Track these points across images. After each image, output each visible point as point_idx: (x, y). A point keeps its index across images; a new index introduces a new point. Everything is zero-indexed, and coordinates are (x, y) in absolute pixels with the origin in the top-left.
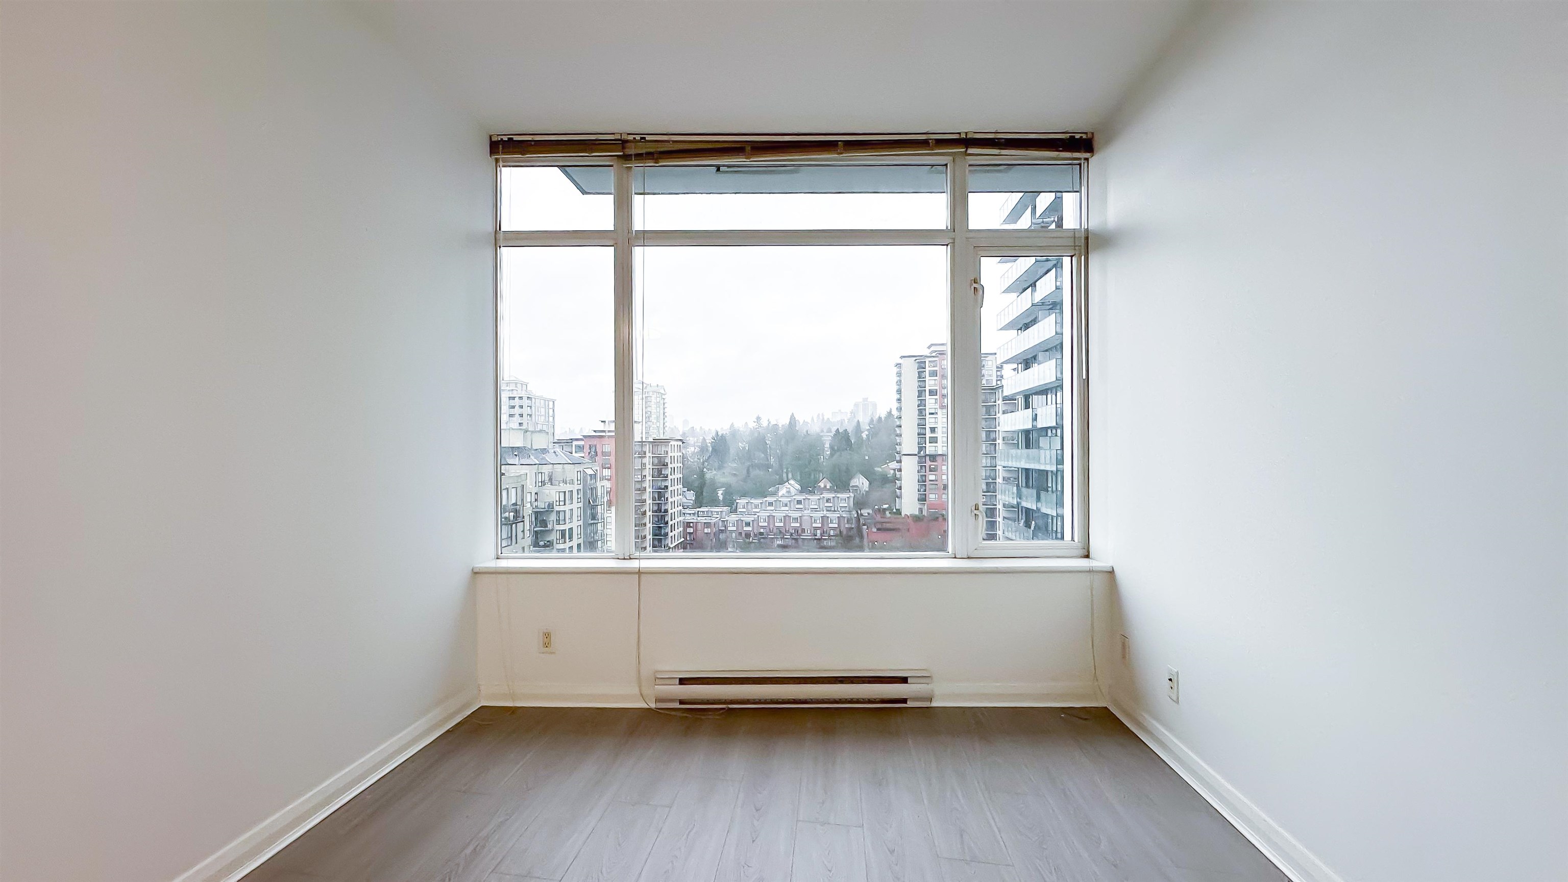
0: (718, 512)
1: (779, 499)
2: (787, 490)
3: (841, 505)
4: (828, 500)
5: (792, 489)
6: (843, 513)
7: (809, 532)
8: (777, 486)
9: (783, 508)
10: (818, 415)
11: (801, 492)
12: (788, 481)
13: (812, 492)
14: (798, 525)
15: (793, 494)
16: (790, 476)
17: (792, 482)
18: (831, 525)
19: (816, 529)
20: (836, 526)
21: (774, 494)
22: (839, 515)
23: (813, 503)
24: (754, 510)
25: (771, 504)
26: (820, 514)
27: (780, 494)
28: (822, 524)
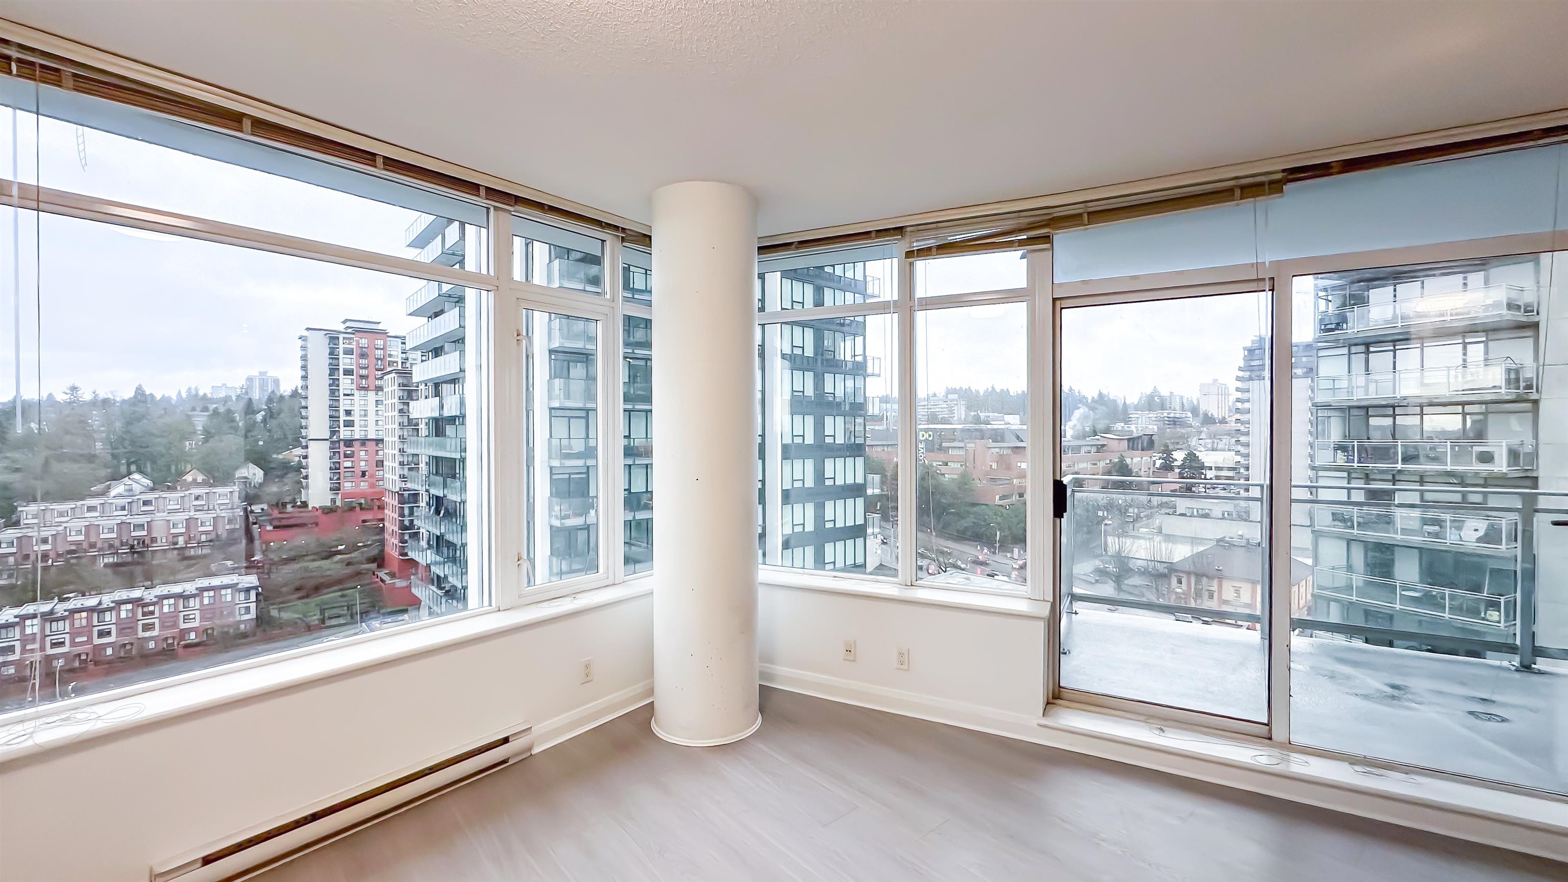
1: (110, 501)
2: (126, 487)
3: (219, 502)
4: (197, 498)
5: (135, 486)
6: (223, 512)
7: (164, 541)
9: (116, 513)
10: (189, 391)
11: (153, 489)
12: (129, 473)
13: (172, 489)
14: (145, 533)
15: (138, 492)
16: (133, 468)
17: (136, 476)
18: (201, 529)
19: (176, 536)
20: (211, 528)
21: (102, 494)
22: (215, 516)
23: (171, 503)
24: (58, 520)
25: (91, 509)
26: (184, 516)
27: (113, 492)
28: (188, 527)
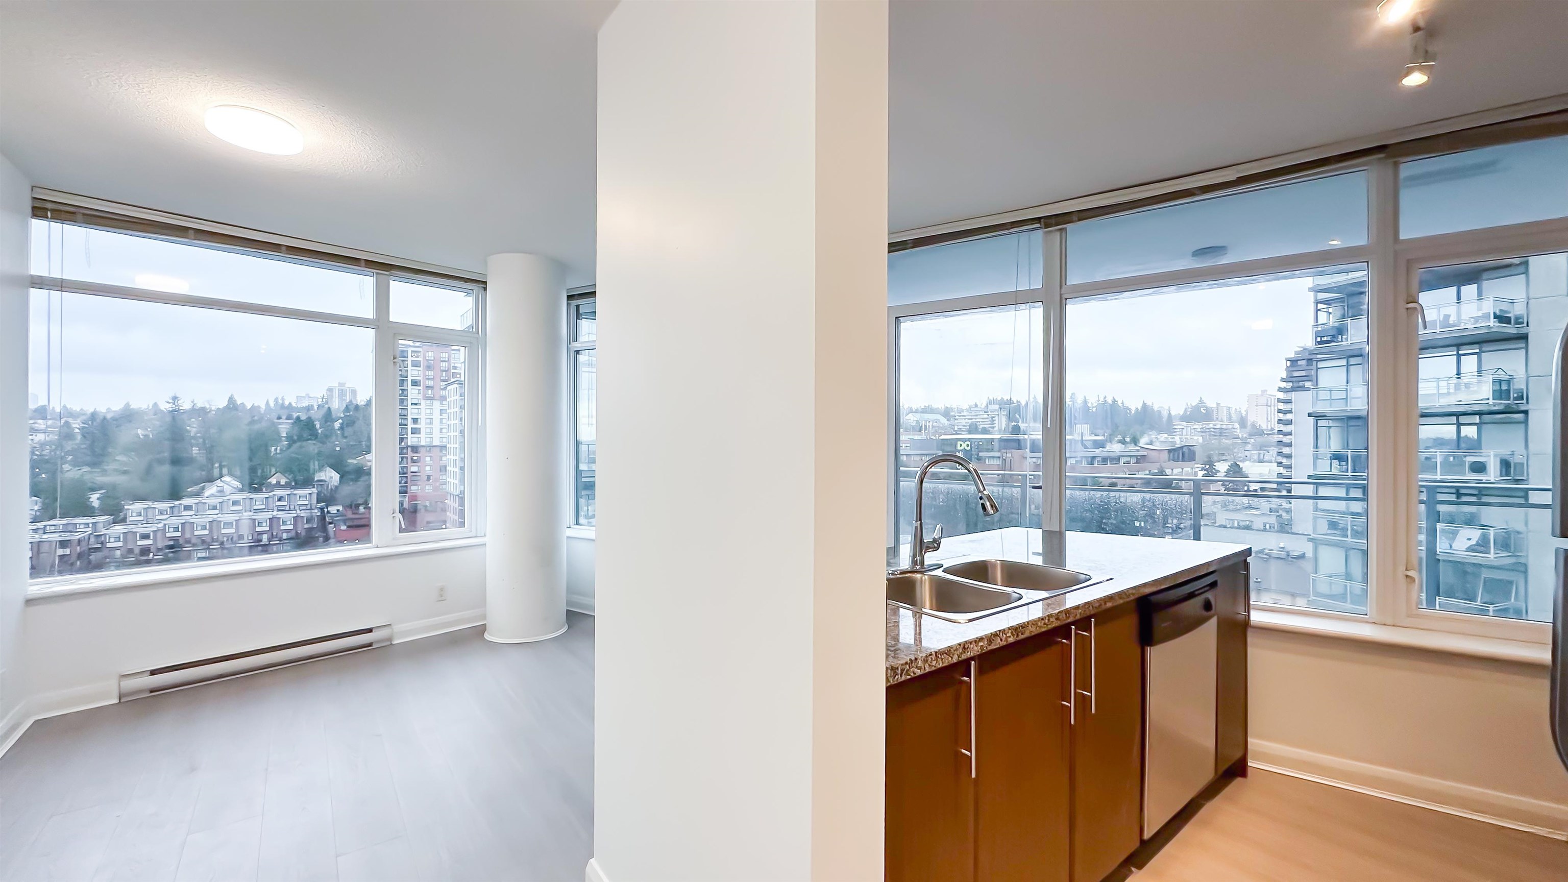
0: (88, 524)
1: (204, 501)
2: (219, 488)
3: (299, 503)
4: (281, 499)
5: (226, 486)
6: (302, 512)
7: (250, 538)
8: (204, 484)
9: (209, 512)
10: (276, 399)
11: (242, 490)
12: (221, 476)
13: (258, 490)
14: (233, 531)
15: (228, 493)
16: (225, 471)
17: (227, 479)
18: (283, 528)
20: (291, 527)
21: (198, 494)
22: (295, 515)
23: (257, 503)
24: (158, 517)
25: (188, 508)
26: (269, 515)
27: (207, 493)
28: (271, 526)
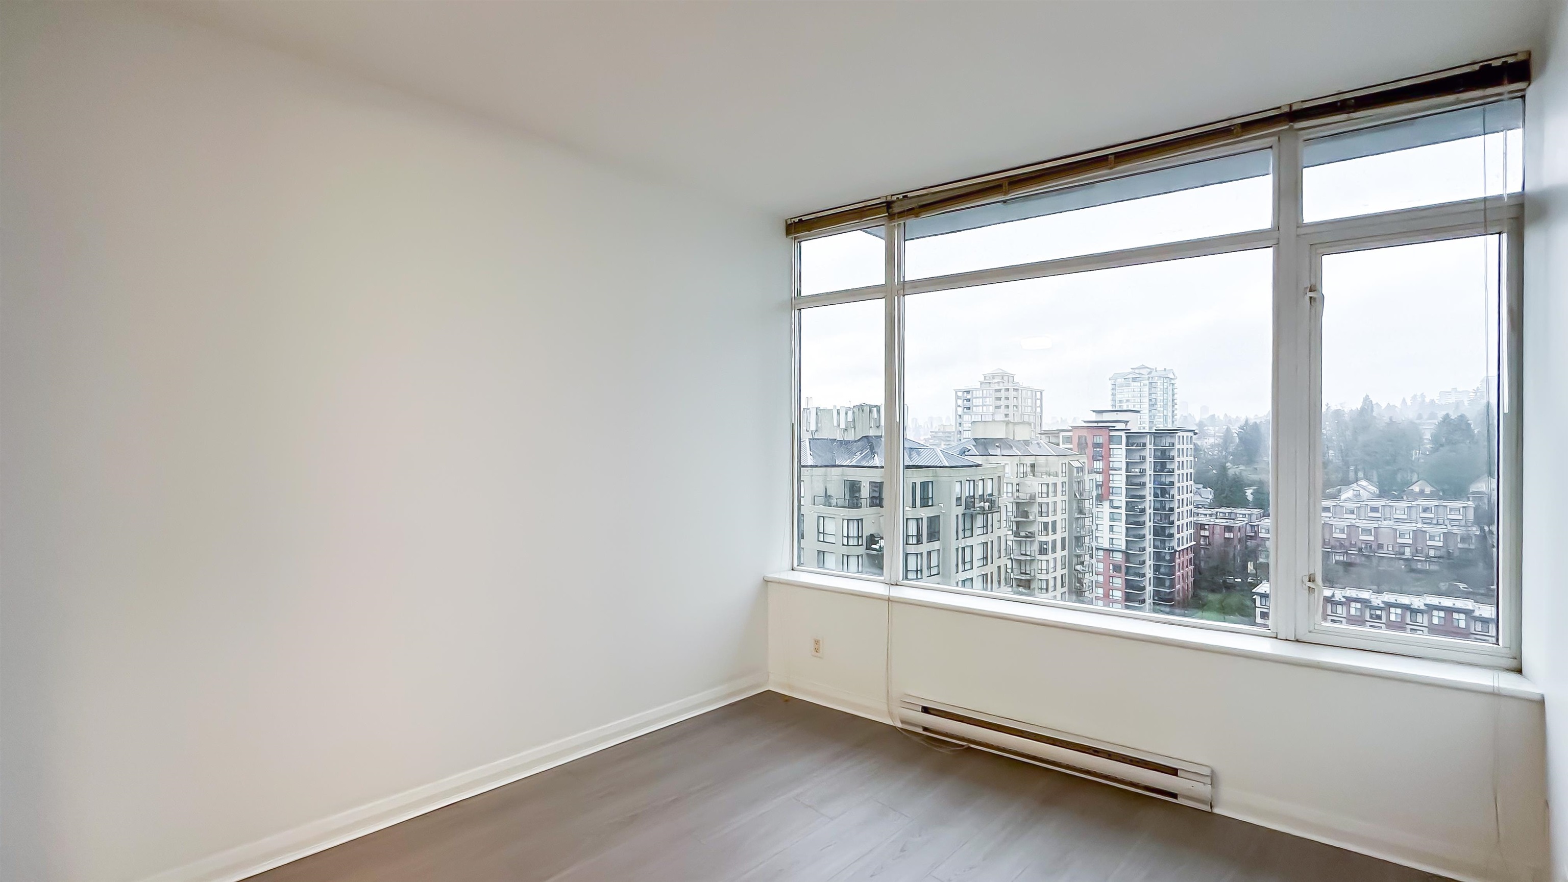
0: (1245, 514)
1: (1341, 504)
2: (1355, 492)
3: (1449, 517)
4: (1425, 510)
5: (1362, 491)
6: (1454, 528)
7: (1390, 549)
8: (1339, 487)
9: (1346, 516)
10: (1414, 397)
11: (1380, 496)
12: (1357, 479)
13: (1399, 498)
14: (1372, 538)
15: (1365, 499)
16: (1361, 475)
17: (1364, 483)
18: (1429, 543)
19: (1403, 546)
20: (1441, 544)
21: (1335, 497)
22: (1446, 531)
23: (1398, 512)
26: (1413, 526)
27: (1344, 496)
28: (1415, 539)
